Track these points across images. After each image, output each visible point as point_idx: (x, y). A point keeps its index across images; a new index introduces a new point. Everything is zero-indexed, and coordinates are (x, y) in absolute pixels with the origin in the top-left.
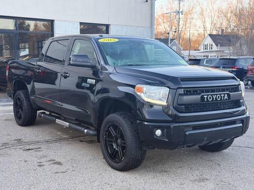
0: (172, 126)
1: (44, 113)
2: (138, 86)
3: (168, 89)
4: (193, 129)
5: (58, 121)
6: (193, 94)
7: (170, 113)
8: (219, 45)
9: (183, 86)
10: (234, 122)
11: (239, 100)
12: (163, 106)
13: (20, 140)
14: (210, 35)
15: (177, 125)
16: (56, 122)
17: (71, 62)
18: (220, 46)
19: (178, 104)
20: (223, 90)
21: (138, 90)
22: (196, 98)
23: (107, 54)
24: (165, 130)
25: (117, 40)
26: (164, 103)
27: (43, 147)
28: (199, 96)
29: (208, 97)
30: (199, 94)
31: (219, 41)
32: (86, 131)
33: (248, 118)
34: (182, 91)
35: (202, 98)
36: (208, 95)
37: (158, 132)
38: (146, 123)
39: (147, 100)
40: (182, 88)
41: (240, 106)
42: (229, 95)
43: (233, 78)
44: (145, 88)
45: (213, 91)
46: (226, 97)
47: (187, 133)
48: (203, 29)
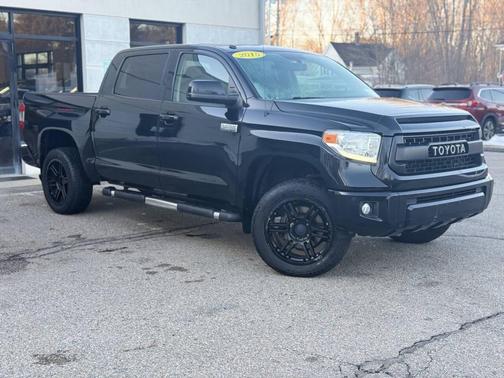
0: (388, 198)
1: (113, 189)
2: (328, 133)
3: (379, 137)
4: (418, 202)
5: (149, 200)
6: (416, 145)
7: (386, 176)
8: (351, 64)
9: (403, 132)
10: (472, 190)
11: (479, 154)
12: (372, 164)
13: (79, 236)
14: (335, 45)
15: (396, 194)
16: (146, 202)
17: (192, 94)
18: (354, 65)
19: (397, 162)
20: (458, 138)
21: (328, 138)
22: (421, 150)
23: (255, 80)
24: (378, 204)
25: (262, 55)
26: (374, 160)
27: (131, 245)
28: (426, 148)
29: (438, 147)
30: (425, 144)
31: (354, 56)
32: (217, 214)
33: (491, 183)
34: (400, 140)
35: (431, 149)
36: (438, 146)
37: (366, 208)
38: (342, 193)
39: (345, 154)
40: (401, 134)
41: (479, 164)
42: (466, 145)
43: (469, 118)
44: (341, 135)
45: (444, 139)
46: (463, 149)
47: (411, 208)
48: (318, 32)
